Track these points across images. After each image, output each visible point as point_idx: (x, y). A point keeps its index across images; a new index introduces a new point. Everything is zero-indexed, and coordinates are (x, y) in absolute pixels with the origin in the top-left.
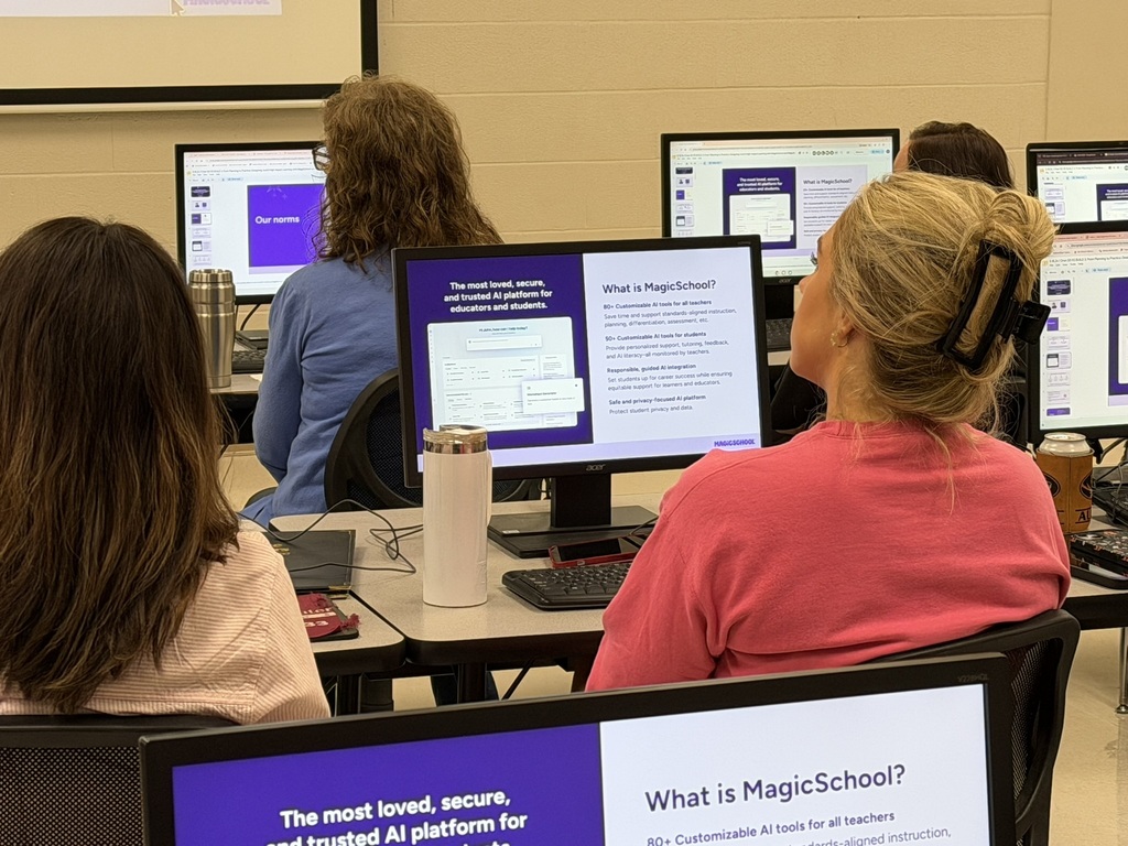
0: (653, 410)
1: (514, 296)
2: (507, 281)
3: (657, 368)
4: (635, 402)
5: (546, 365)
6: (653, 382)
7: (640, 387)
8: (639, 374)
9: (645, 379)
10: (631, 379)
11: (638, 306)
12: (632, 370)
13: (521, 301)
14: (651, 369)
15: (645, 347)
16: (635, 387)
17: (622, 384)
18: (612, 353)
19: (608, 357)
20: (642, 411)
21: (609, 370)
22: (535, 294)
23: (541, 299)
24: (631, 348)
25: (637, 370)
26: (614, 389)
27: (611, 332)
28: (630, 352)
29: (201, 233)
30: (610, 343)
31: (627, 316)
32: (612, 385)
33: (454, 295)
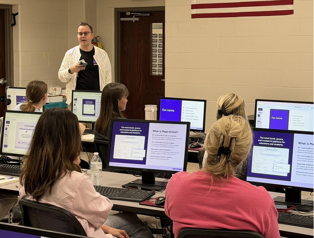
0: (308, 176)
1: (275, 142)
2: (274, 138)
3: (311, 165)
4: (303, 173)
5: (281, 160)
6: (309, 168)
7: (305, 169)
8: (306, 166)
9: (307, 167)
10: (303, 167)
11: (307, 148)
12: (303, 164)
13: (277, 143)
14: (309, 165)
15: (308, 159)
16: (304, 169)
17: (300, 168)
18: (299, 159)
19: (297, 160)
20: (305, 175)
21: (297, 164)
22: (281, 142)
23: (282, 143)
24: (304, 159)
25: (305, 165)
26: (298, 168)
27: (299, 154)
28: (304, 160)
29: (260, 119)
30: (298, 157)
31: (304, 151)
32: (297, 167)
33: (261, 140)
